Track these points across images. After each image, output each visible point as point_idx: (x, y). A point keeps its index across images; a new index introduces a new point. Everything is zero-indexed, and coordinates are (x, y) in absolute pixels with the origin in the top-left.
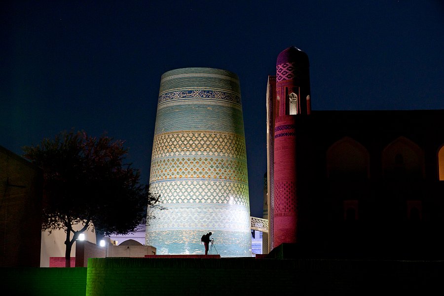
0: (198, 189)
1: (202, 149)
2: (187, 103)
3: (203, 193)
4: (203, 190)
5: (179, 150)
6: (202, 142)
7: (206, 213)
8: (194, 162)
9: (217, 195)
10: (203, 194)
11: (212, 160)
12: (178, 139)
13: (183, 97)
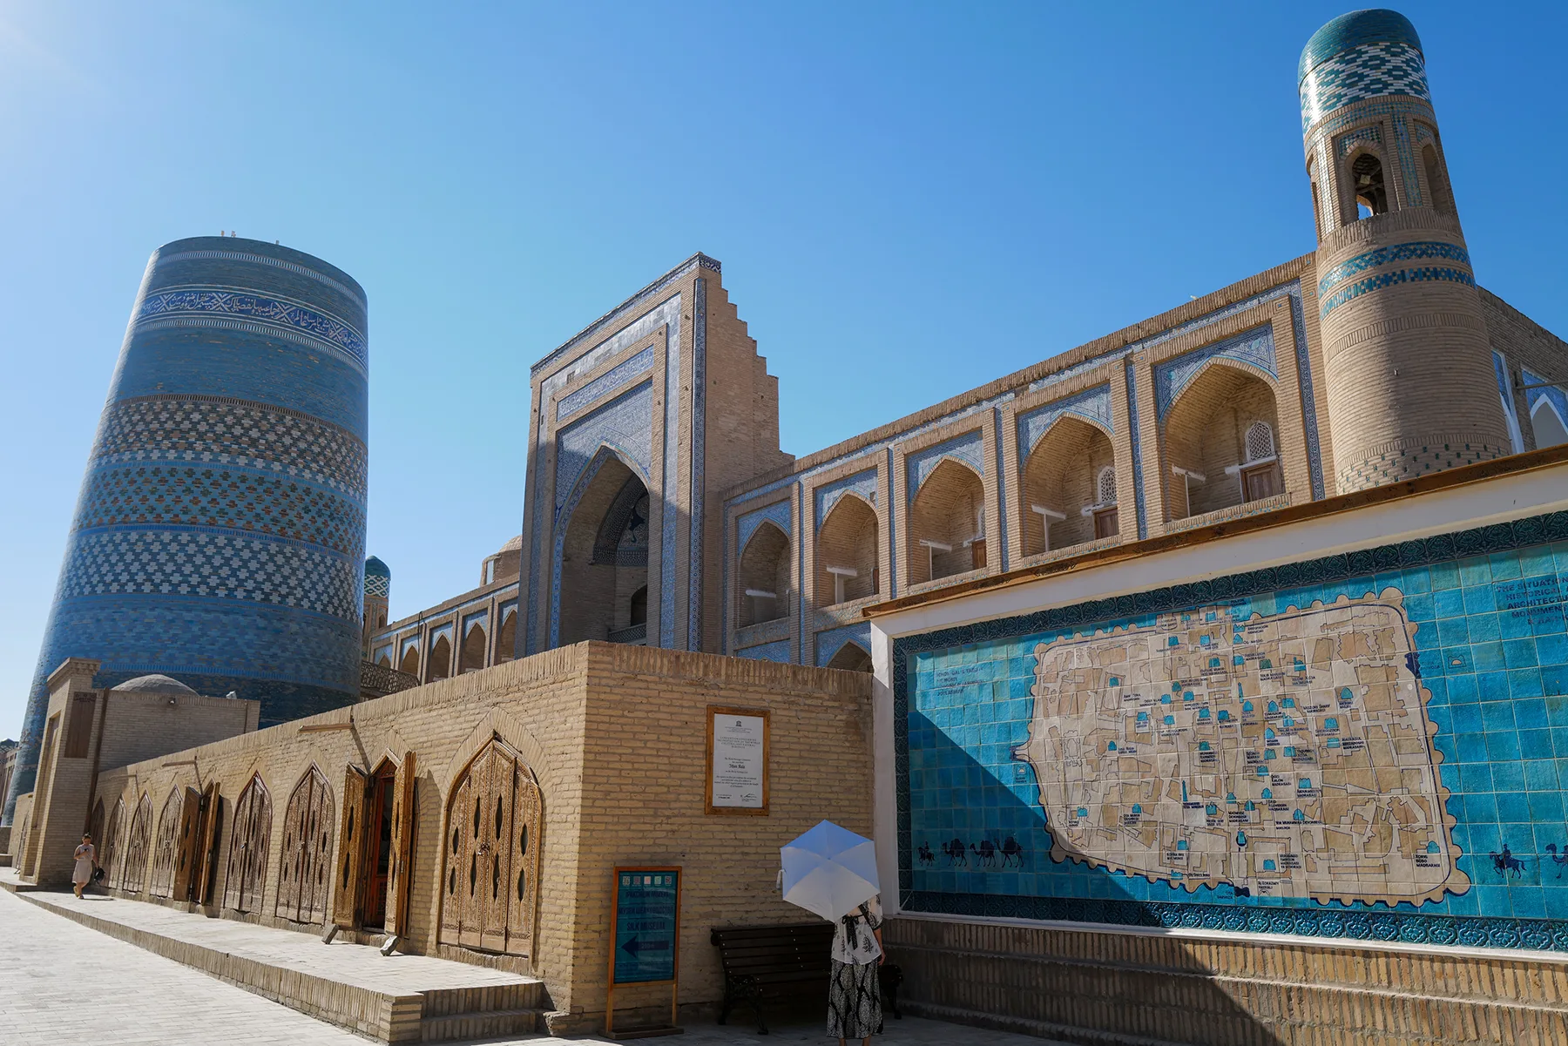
0: (263, 565)
1: (286, 459)
2: (249, 328)
3: (278, 575)
4: (279, 568)
5: (214, 447)
6: (287, 440)
7: (278, 632)
8: (260, 489)
9: (313, 587)
10: (277, 579)
11: (308, 492)
12: (212, 418)
13: (241, 311)
